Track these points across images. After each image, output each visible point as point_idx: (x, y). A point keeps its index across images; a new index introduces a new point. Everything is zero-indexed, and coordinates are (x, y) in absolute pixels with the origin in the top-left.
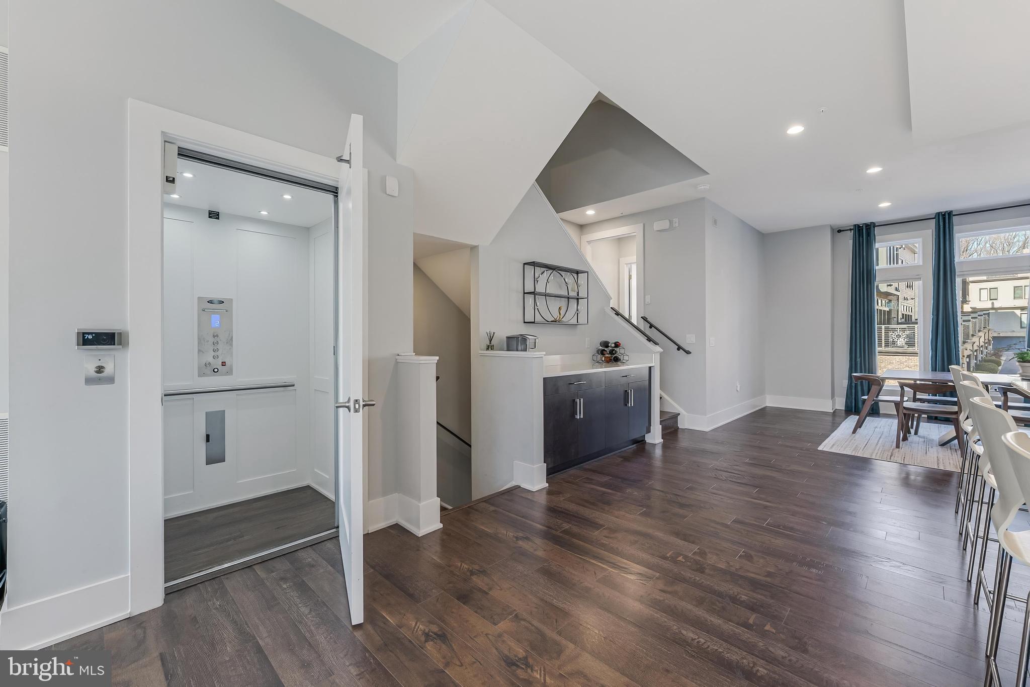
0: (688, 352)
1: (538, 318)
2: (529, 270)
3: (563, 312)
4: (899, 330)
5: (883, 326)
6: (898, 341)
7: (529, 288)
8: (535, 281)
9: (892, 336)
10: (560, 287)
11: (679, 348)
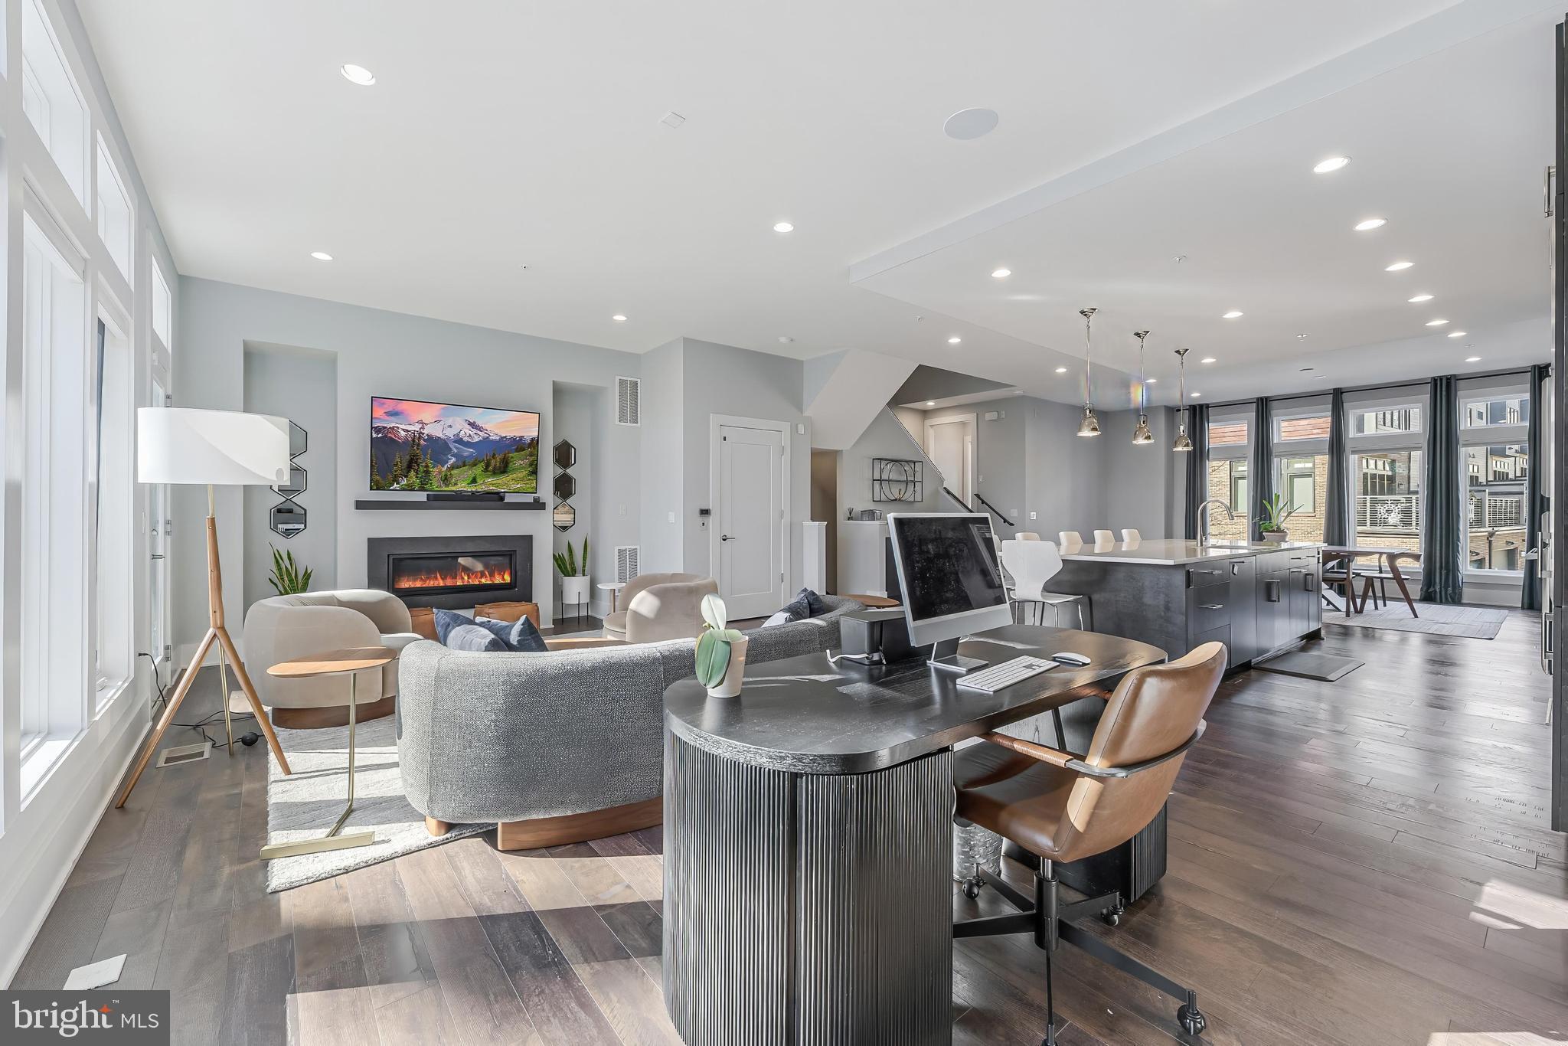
0: (1012, 525)
1: (883, 498)
2: (877, 464)
3: (902, 493)
4: (1389, 502)
5: (1368, 497)
6: (1390, 517)
7: (877, 476)
8: (881, 471)
9: (1382, 510)
10: (901, 474)
11: (1005, 521)
